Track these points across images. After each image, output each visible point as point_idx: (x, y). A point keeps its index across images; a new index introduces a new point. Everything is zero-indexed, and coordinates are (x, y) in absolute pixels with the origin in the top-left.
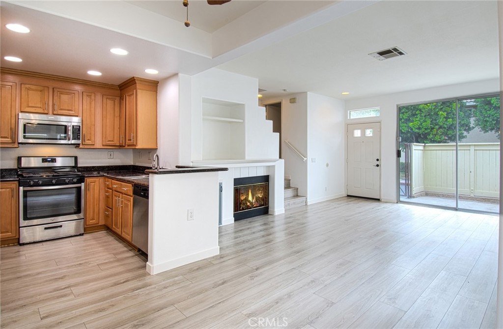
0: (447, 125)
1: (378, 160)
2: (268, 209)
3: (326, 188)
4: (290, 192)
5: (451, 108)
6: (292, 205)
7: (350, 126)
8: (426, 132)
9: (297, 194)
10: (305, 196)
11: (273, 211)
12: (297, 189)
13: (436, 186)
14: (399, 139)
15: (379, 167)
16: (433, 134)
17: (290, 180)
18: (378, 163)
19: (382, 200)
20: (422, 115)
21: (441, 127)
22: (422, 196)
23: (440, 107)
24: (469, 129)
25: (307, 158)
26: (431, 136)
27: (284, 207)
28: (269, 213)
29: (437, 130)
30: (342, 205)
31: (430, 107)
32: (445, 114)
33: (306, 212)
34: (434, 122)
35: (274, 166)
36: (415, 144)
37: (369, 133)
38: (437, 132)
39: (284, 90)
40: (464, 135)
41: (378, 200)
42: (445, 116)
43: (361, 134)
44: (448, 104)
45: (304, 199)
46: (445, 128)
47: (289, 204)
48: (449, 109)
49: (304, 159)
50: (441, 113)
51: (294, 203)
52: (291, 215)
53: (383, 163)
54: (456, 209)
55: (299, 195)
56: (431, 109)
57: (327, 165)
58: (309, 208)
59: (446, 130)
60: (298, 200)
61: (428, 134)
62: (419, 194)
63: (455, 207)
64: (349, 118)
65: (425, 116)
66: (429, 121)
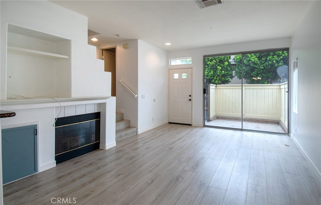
0: (221, 74)
1: (190, 96)
2: (99, 144)
3: (153, 119)
4: (122, 125)
5: (224, 64)
6: (124, 136)
7: (171, 70)
8: (211, 78)
9: (130, 125)
10: (136, 127)
11: (104, 146)
12: (130, 121)
13: (223, 112)
14: (205, 81)
15: (191, 101)
16: (214, 80)
17: (123, 114)
18: (190, 98)
19: (193, 125)
20: (209, 68)
21: (218, 76)
22: (215, 119)
23: (218, 64)
24: (232, 77)
25: (138, 95)
26: (213, 81)
27: (116, 141)
28: (100, 148)
29: (216, 77)
30: (165, 132)
31: (213, 63)
32: (220, 68)
33: (137, 143)
34: (215, 72)
35: (105, 104)
36: (212, 84)
37: (184, 76)
38: (216, 79)
39: (117, 35)
40: (230, 80)
41: (191, 125)
42: (221, 69)
43: (179, 77)
44: (222, 62)
45: (135, 129)
46: (220, 76)
47: (121, 136)
48: (222, 65)
49: (135, 96)
50: (218, 67)
51: (126, 135)
52: (122, 148)
53: (193, 98)
54: (242, 130)
55: (131, 126)
56: (213, 65)
57: (154, 100)
58: (139, 137)
59: (221, 77)
60: (130, 131)
61: (212, 79)
62: (213, 118)
63: (241, 128)
64: (170, 65)
65: (210, 69)
66: (212, 72)
